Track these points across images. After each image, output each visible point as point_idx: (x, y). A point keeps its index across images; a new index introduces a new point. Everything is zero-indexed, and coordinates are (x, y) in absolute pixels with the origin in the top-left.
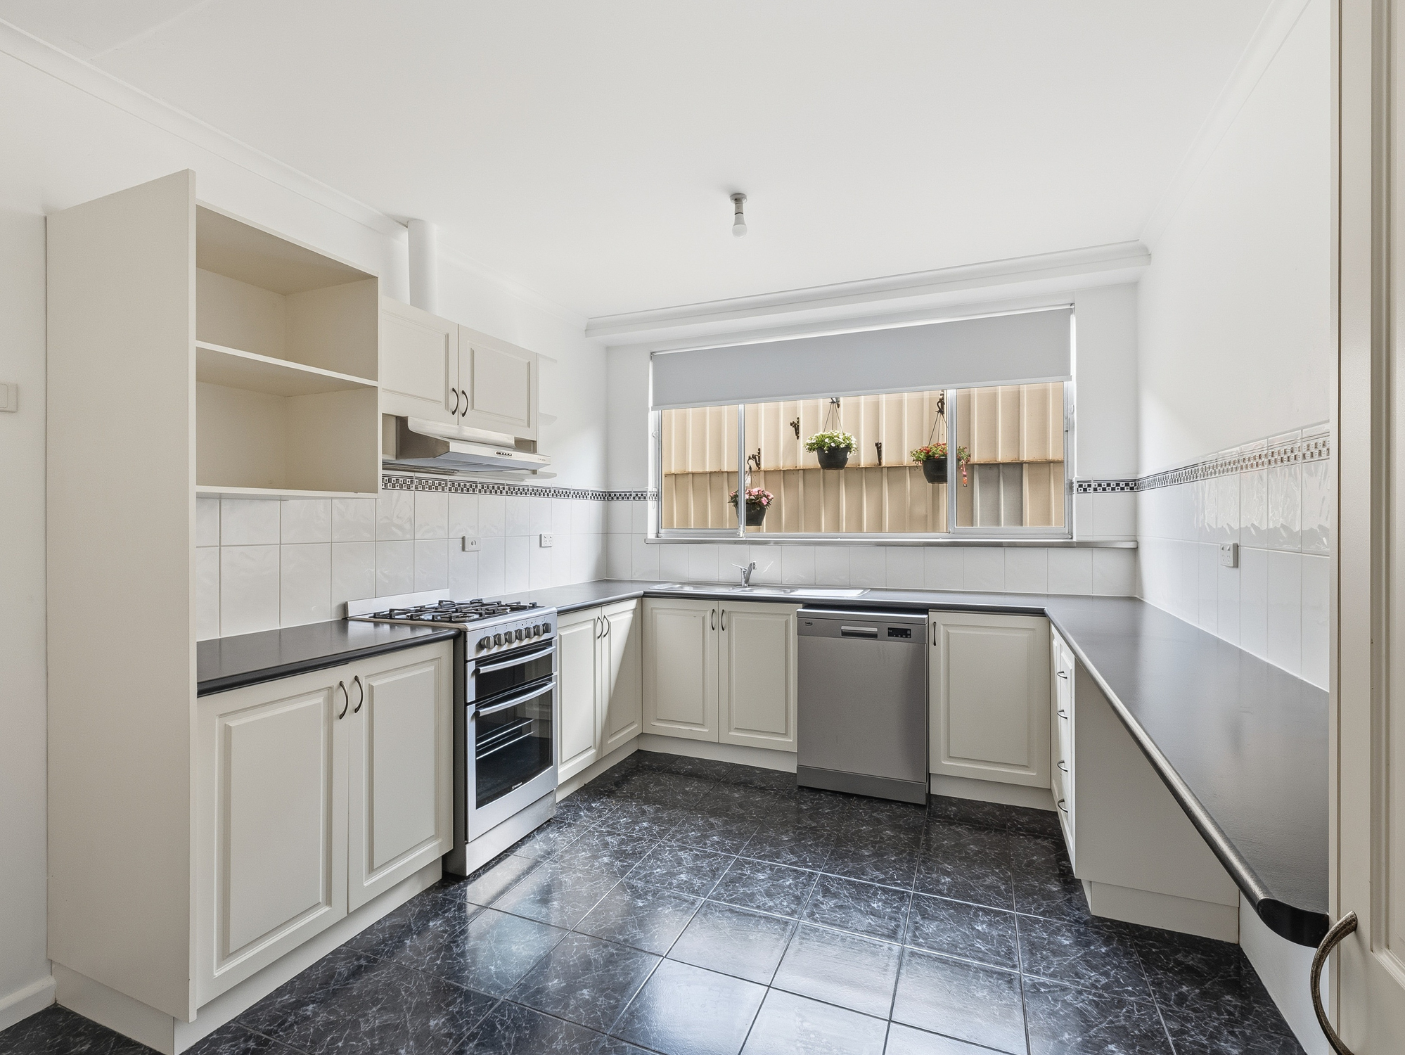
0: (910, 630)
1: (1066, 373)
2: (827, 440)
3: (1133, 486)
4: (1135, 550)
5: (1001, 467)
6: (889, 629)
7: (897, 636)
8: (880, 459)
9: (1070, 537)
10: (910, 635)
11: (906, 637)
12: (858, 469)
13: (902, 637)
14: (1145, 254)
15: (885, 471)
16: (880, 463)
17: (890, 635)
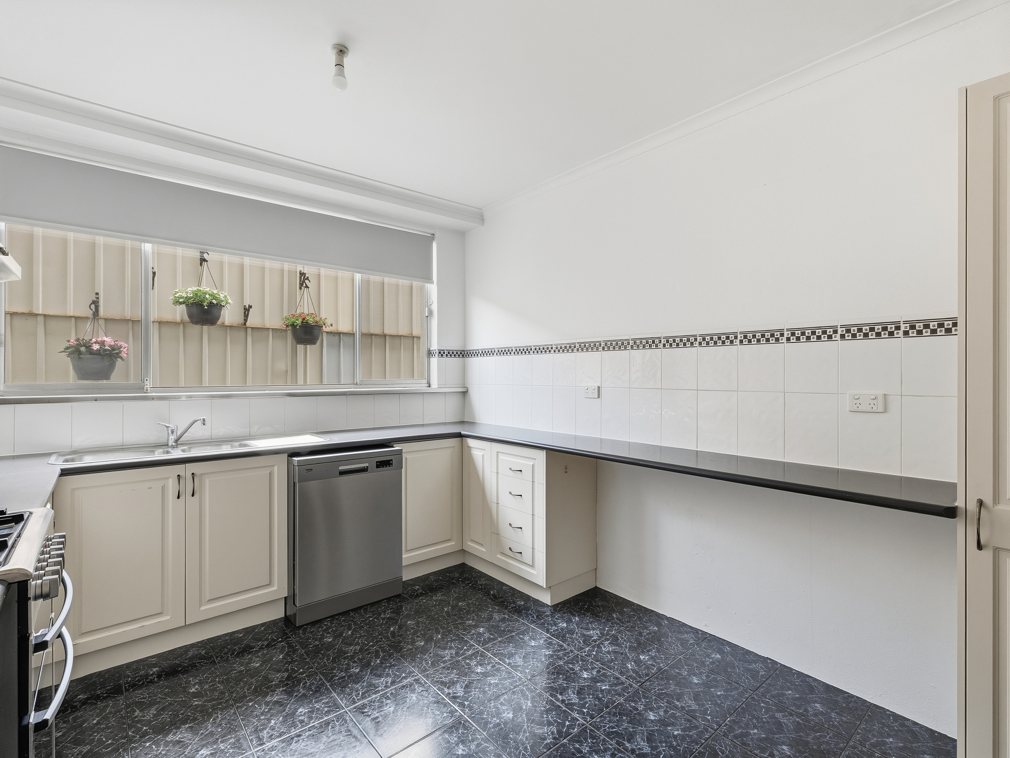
0: (392, 460)
1: (429, 279)
2: (207, 296)
3: (463, 354)
4: (465, 393)
5: (341, 334)
6: (377, 462)
7: (383, 467)
8: (246, 320)
9: (428, 385)
10: (392, 464)
11: (390, 466)
12: (223, 326)
13: (386, 467)
14: (480, 217)
15: (249, 331)
16: (245, 324)
17: (378, 466)
